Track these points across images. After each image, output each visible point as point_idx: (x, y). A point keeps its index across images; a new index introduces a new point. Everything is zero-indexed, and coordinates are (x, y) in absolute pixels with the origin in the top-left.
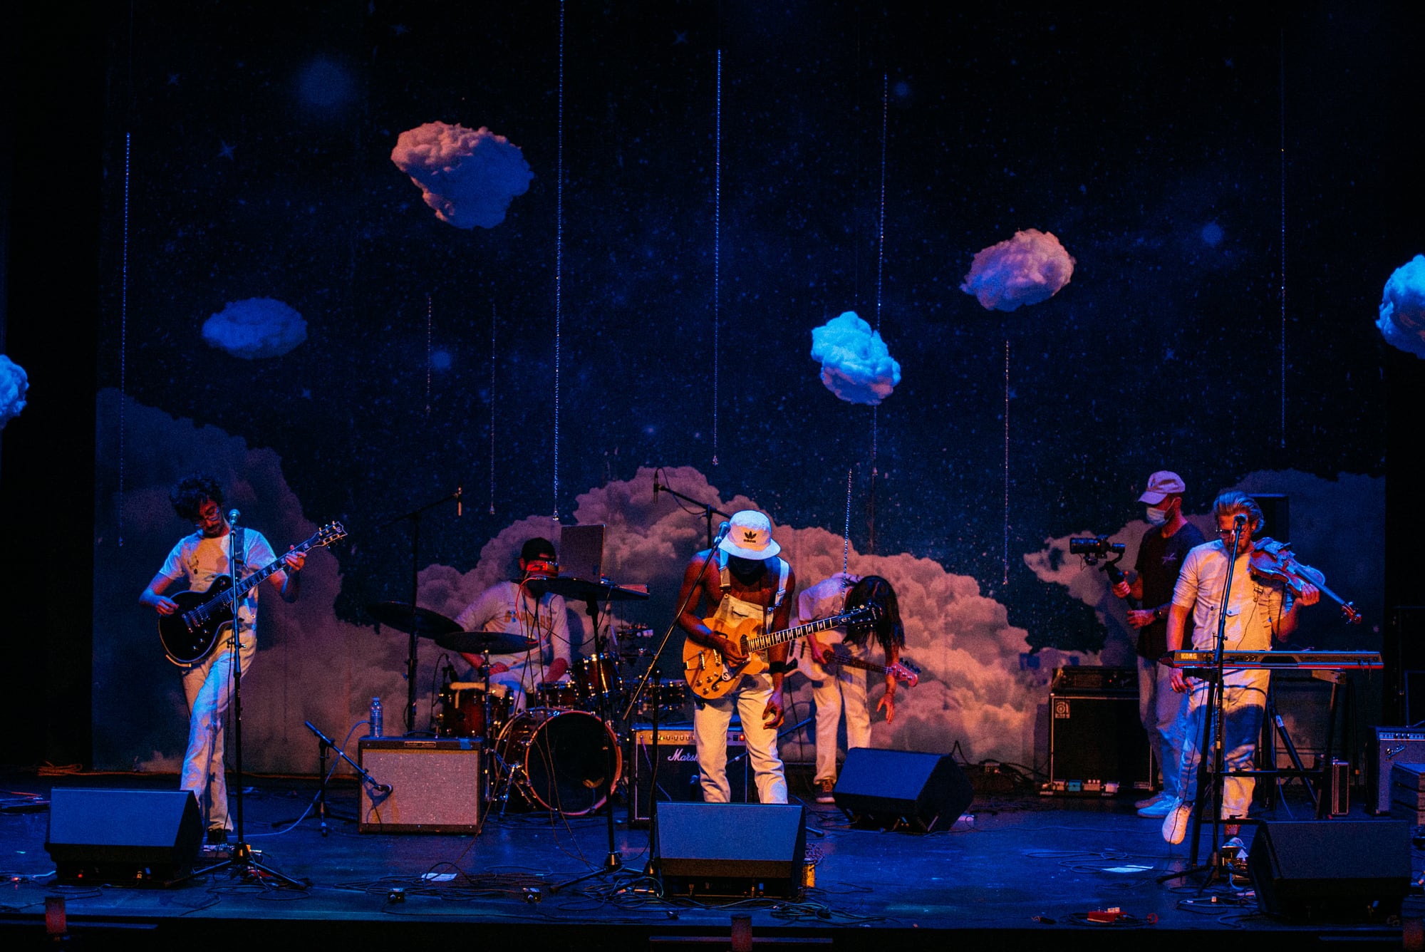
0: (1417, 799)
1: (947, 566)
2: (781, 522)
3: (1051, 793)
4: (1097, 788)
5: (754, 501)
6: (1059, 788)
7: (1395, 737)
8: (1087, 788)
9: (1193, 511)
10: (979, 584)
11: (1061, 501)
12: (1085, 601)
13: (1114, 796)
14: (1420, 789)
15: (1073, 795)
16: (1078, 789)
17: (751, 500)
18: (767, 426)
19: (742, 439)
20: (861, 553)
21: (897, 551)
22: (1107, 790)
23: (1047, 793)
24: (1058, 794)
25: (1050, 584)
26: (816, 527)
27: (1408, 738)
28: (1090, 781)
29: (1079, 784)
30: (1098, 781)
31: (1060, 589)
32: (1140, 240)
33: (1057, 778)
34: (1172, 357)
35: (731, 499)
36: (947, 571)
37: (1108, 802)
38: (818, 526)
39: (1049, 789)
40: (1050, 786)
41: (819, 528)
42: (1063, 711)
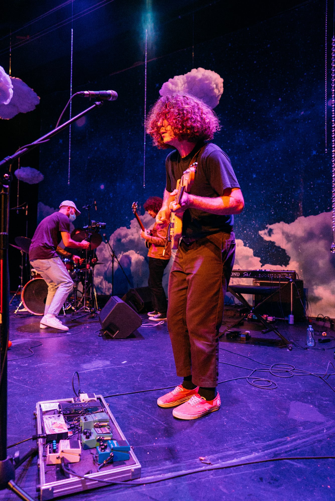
10: (243, 242)
11: (272, 211)
12: (281, 247)
25: (268, 241)
31: (272, 243)
32: (302, 113)
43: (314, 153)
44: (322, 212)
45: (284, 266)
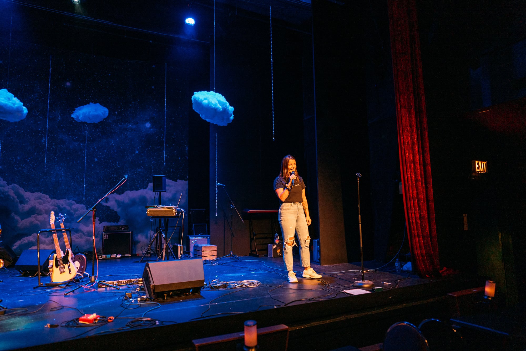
0: (202, 253)
1: (77, 202)
2: (27, 191)
3: (102, 259)
4: (115, 256)
5: (18, 185)
6: (104, 257)
7: (194, 238)
8: (112, 256)
9: (142, 188)
10: (86, 207)
11: (109, 186)
12: (114, 210)
13: (120, 258)
14: (203, 251)
15: (108, 259)
16: (109, 257)
17: (17, 185)
18: (24, 165)
19: (15, 168)
20: (52, 199)
21: (63, 198)
22: (117, 257)
23: (100, 259)
24: (104, 259)
25: (105, 206)
26: (38, 192)
27: (197, 238)
28: (113, 255)
29: (110, 256)
30: (115, 255)
31: (108, 207)
32: (130, 126)
33: (104, 255)
34: (138, 153)
35: (11, 184)
36: (77, 203)
37: (118, 260)
38: (39, 192)
39: (101, 257)
40: (102, 257)
41: (39, 193)
42: (106, 237)
43: (137, 152)
44: (141, 189)
45: (116, 223)
